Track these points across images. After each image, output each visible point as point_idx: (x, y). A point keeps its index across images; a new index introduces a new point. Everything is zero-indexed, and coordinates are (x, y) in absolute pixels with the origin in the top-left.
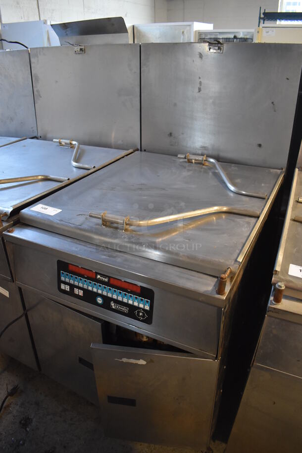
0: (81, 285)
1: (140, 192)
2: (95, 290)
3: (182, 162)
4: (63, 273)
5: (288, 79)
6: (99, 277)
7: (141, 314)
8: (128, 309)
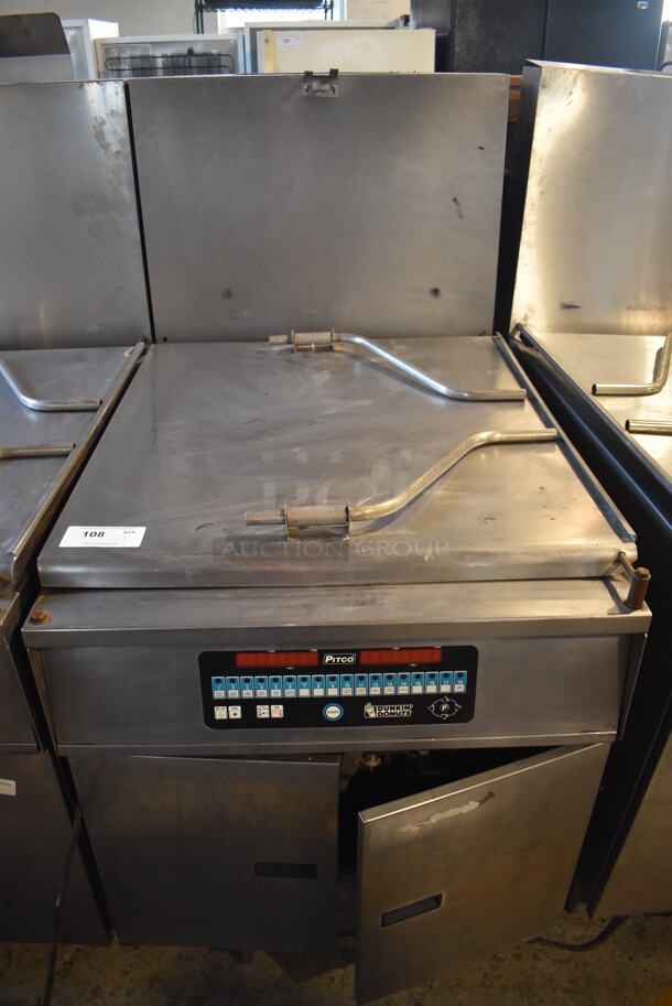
1: (271, 439)
3: (280, 353)
4: (218, 681)
5: (481, 148)
6: (328, 658)
7: (444, 707)
8: (411, 706)
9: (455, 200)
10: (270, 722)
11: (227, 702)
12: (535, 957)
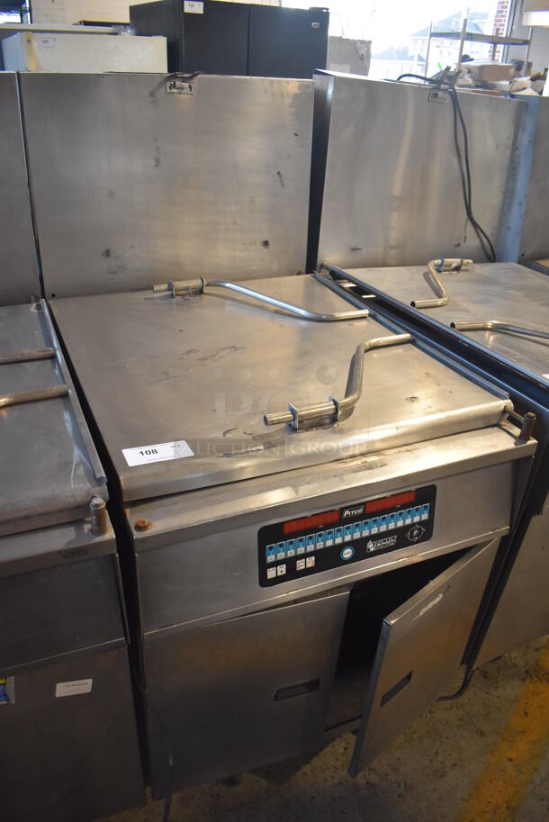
0: (301, 550)
2: (329, 543)
3: (162, 298)
4: (271, 548)
5: (296, 135)
6: (347, 513)
7: (415, 532)
8: (396, 537)
9: (278, 173)
10: (307, 572)
11: (276, 564)
12: (430, 712)
